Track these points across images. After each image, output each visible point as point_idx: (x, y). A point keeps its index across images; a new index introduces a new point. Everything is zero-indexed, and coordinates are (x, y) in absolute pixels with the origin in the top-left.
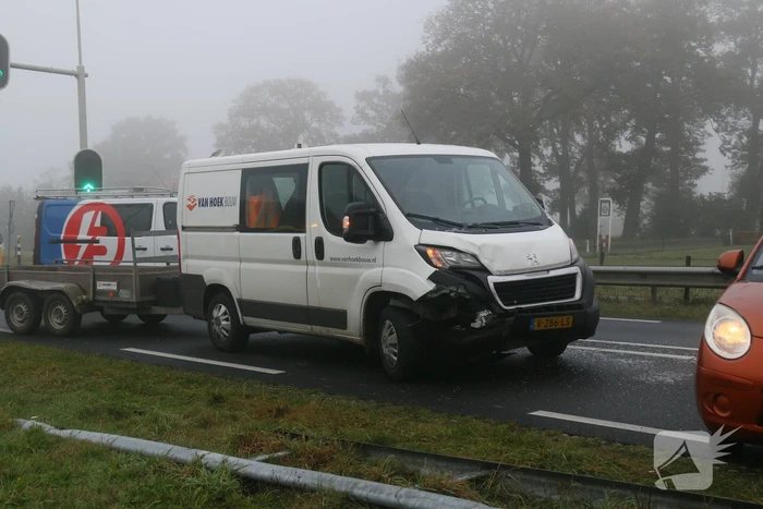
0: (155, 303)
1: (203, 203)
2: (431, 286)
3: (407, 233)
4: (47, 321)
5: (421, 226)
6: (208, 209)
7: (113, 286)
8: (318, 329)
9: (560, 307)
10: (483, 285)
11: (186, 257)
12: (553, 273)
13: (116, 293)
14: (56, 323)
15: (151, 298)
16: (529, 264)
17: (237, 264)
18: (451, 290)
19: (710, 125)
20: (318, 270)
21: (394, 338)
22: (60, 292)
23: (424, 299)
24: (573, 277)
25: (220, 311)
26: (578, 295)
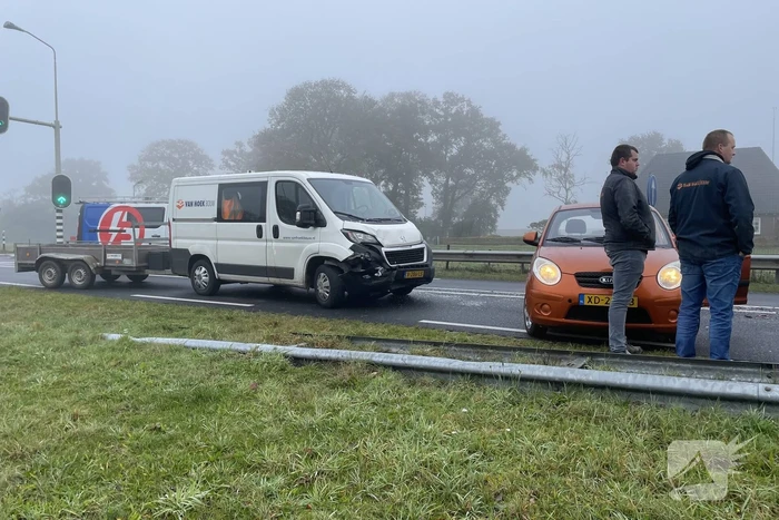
0: (148, 268)
1: (189, 204)
2: (351, 253)
3: (335, 223)
4: (70, 279)
5: (343, 219)
6: (194, 208)
7: (119, 257)
8: (272, 280)
9: (418, 266)
10: (379, 253)
11: (176, 238)
12: (413, 247)
13: (120, 261)
14: (77, 281)
15: (145, 264)
16: (401, 242)
17: (215, 242)
18: (362, 255)
19: (426, 181)
20: (275, 244)
21: (327, 283)
22: (82, 260)
23: (346, 261)
24: (422, 249)
25: (201, 272)
26: (425, 260)
